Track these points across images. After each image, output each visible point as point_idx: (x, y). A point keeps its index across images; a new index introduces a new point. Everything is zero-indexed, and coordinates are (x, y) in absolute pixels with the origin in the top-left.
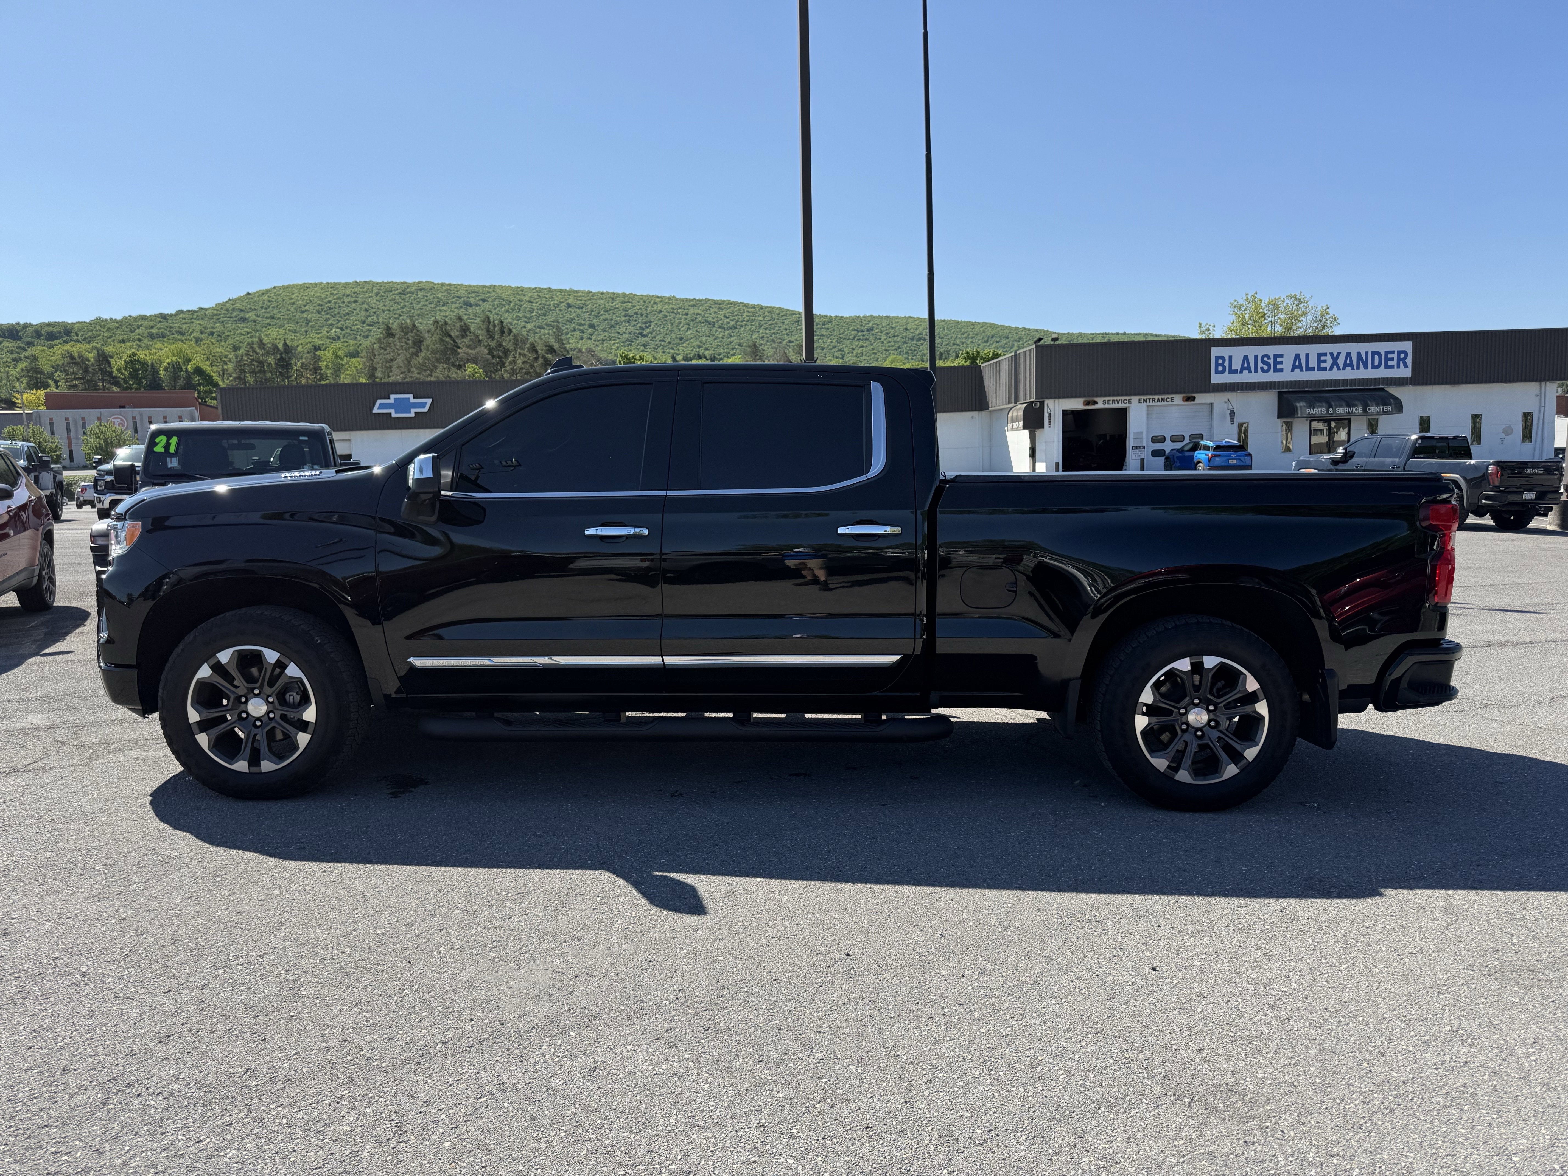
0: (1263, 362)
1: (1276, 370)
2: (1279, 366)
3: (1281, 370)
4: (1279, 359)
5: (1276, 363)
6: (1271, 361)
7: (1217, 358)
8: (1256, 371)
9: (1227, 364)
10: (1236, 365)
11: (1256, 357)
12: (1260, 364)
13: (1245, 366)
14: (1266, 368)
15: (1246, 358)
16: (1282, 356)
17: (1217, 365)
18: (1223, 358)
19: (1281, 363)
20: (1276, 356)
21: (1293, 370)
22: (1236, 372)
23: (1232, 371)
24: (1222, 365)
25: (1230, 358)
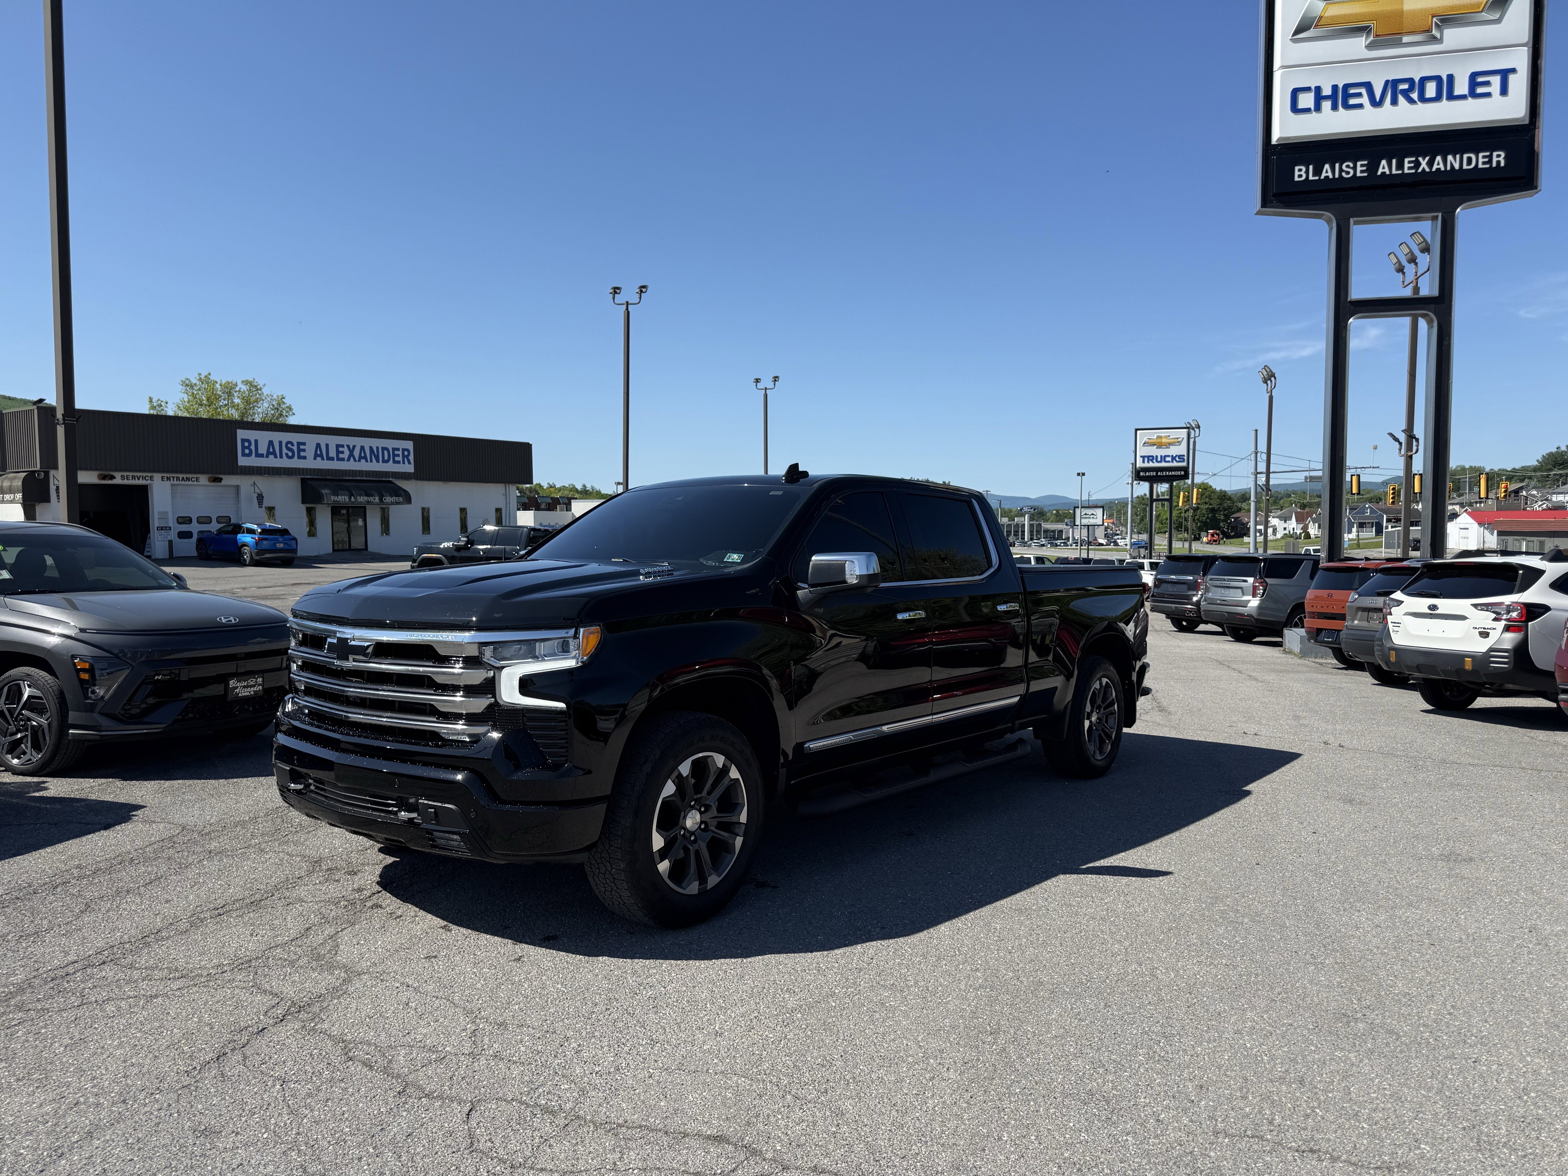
0: (288, 449)
1: (300, 457)
2: (302, 454)
3: (305, 458)
4: (302, 447)
5: (299, 450)
6: (295, 448)
7: (243, 441)
8: (281, 457)
9: (253, 447)
10: (263, 450)
11: (280, 443)
12: (285, 451)
13: (271, 452)
14: (290, 454)
15: (271, 443)
16: (304, 444)
17: (243, 448)
18: (249, 441)
19: (304, 450)
20: (299, 444)
21: (315, 459)
22: (262, 456)
23: (258, 455)
24: (249, 448)
25: (256, 441)
